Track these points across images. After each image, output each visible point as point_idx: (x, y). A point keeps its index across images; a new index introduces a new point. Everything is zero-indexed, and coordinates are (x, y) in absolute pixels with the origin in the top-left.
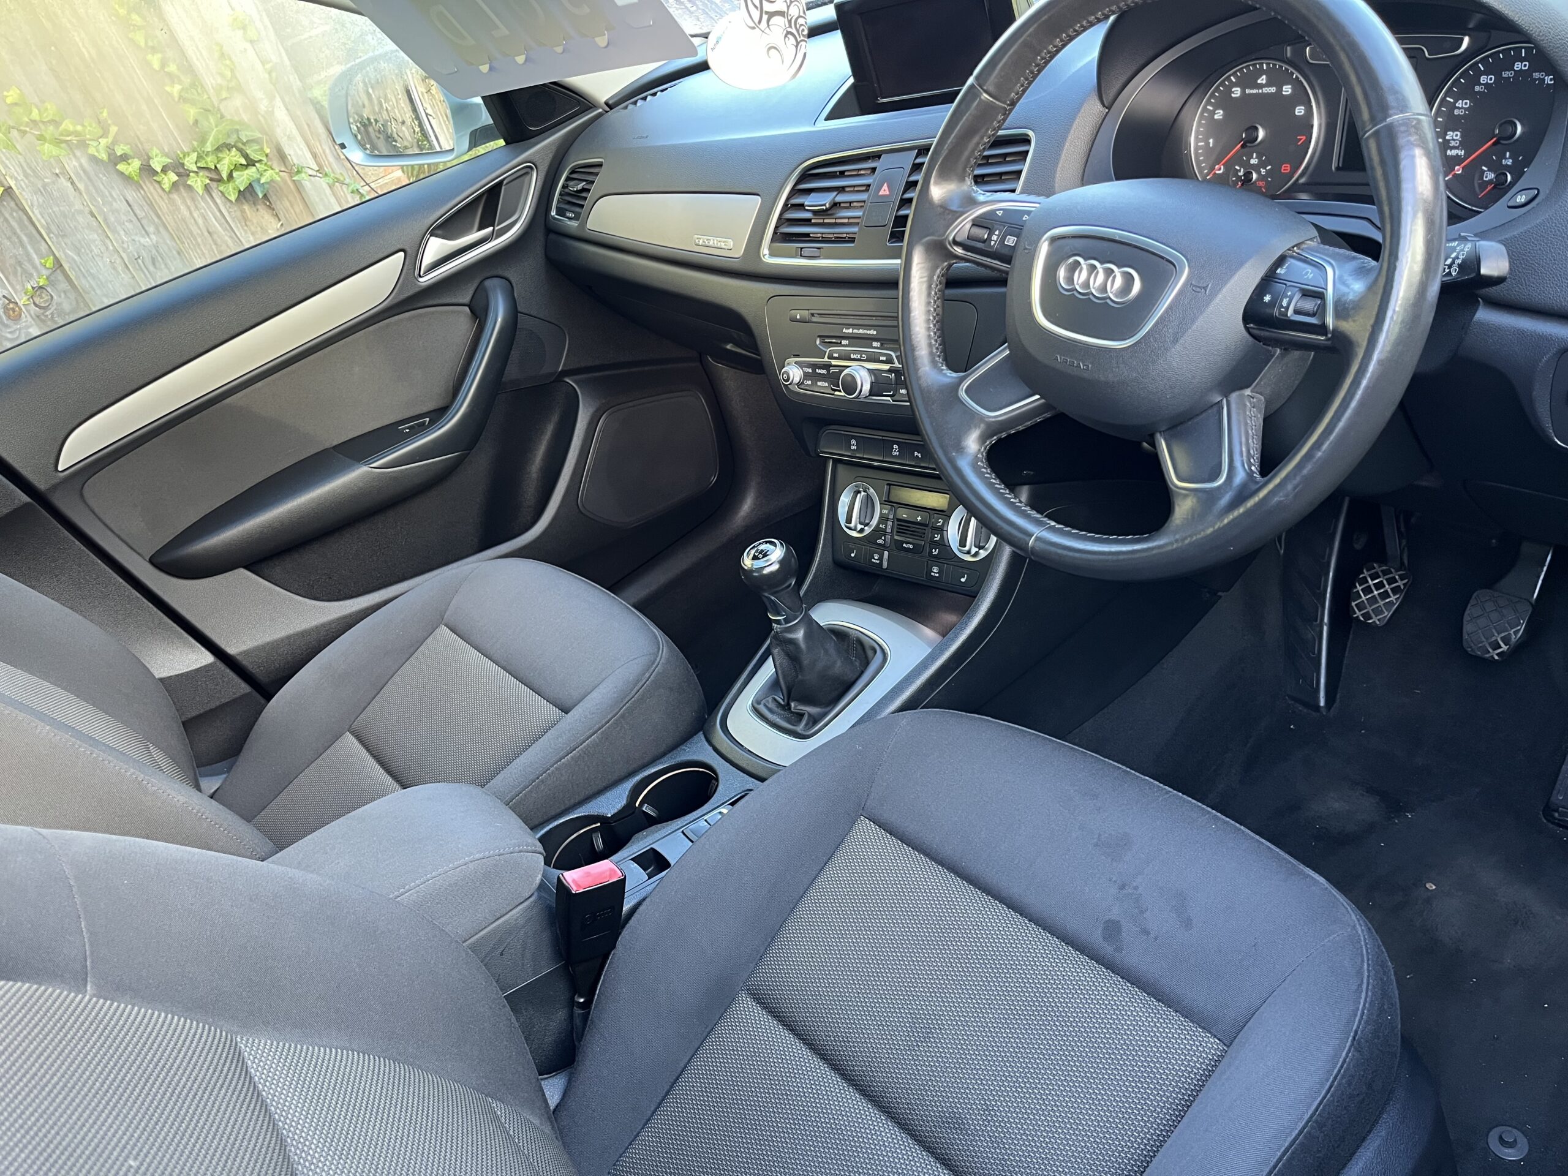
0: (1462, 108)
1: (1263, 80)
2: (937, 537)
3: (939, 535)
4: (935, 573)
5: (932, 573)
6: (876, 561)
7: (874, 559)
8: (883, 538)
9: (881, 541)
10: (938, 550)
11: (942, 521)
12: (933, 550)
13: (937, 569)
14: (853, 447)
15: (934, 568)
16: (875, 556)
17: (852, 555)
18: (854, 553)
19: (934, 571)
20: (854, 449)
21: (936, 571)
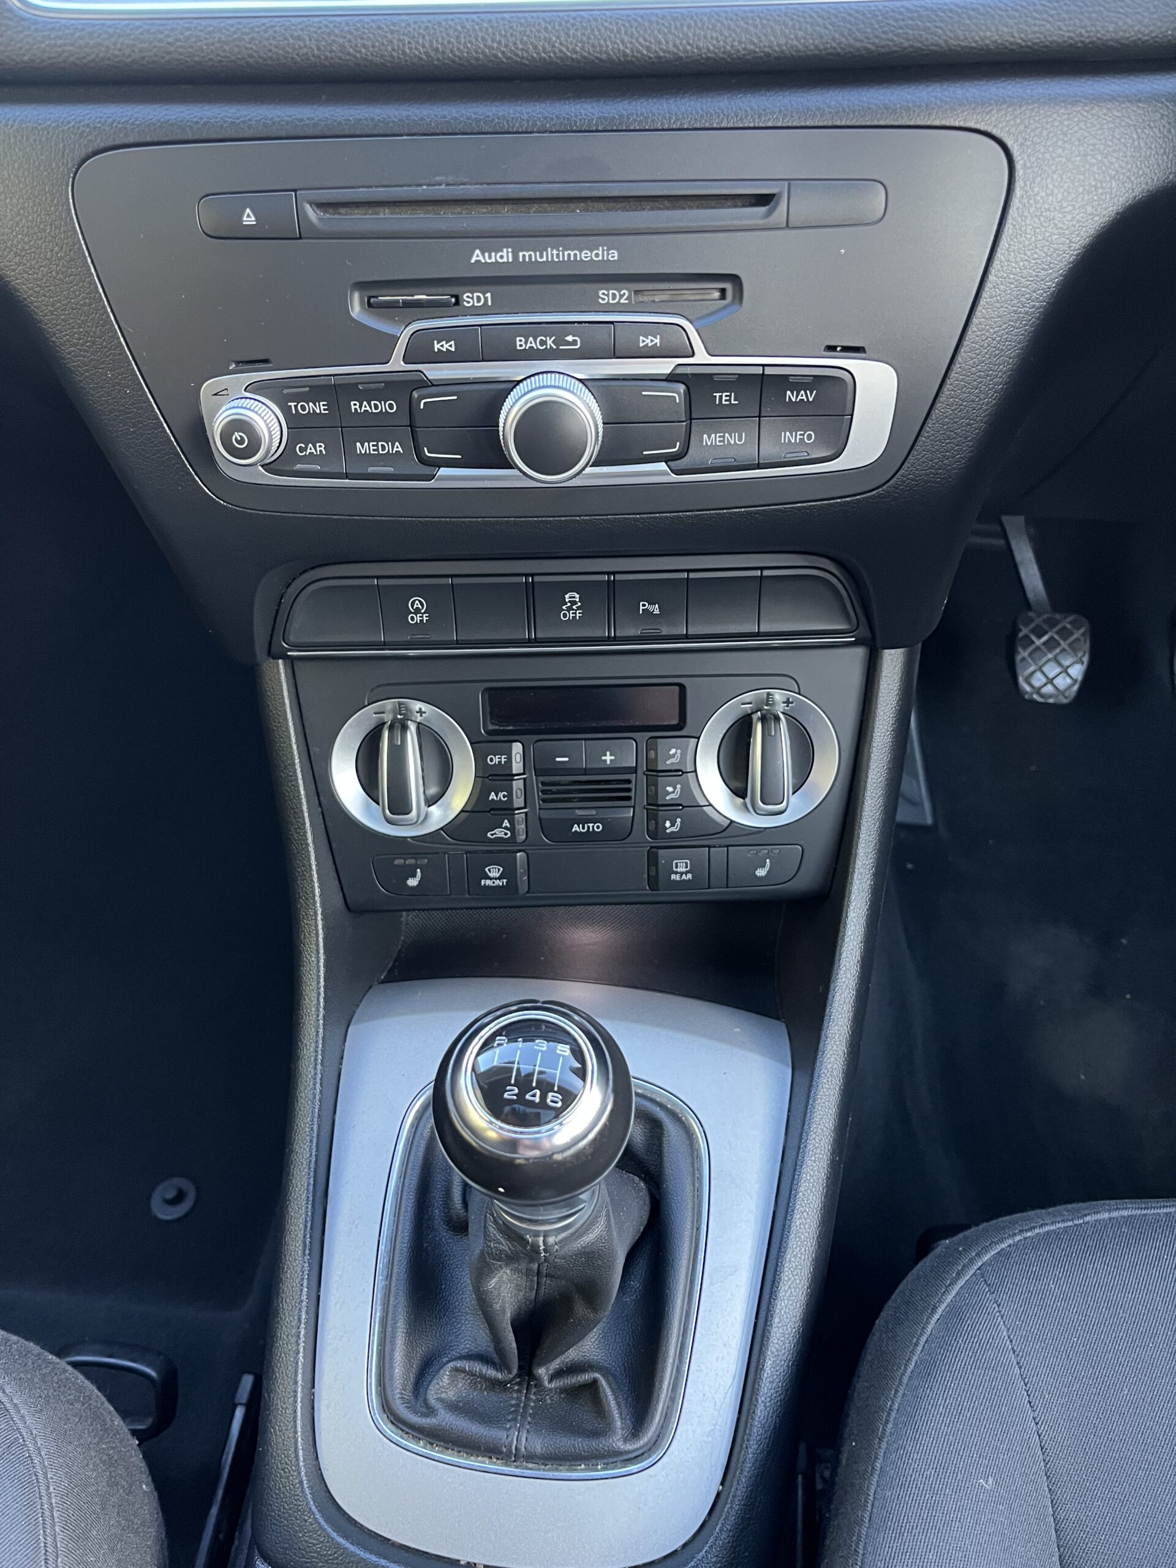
2: (673, 792)
3: (679, 786)
4: (682, 874)
5: (673, 877)
6: (498, 882)
7: (491, 879)
8: (506, 823)
9: (499, 833)
10: (679, 820)
11: (679, 751)
12: (668, 824)
13: (686, 863)
14: (418, 618)
15: (677, 864)
16: (489, 870)
17: (412, 882)
18: (414, 876)
19: (679, 870)
20: (422, 621)
21: (684, 870)
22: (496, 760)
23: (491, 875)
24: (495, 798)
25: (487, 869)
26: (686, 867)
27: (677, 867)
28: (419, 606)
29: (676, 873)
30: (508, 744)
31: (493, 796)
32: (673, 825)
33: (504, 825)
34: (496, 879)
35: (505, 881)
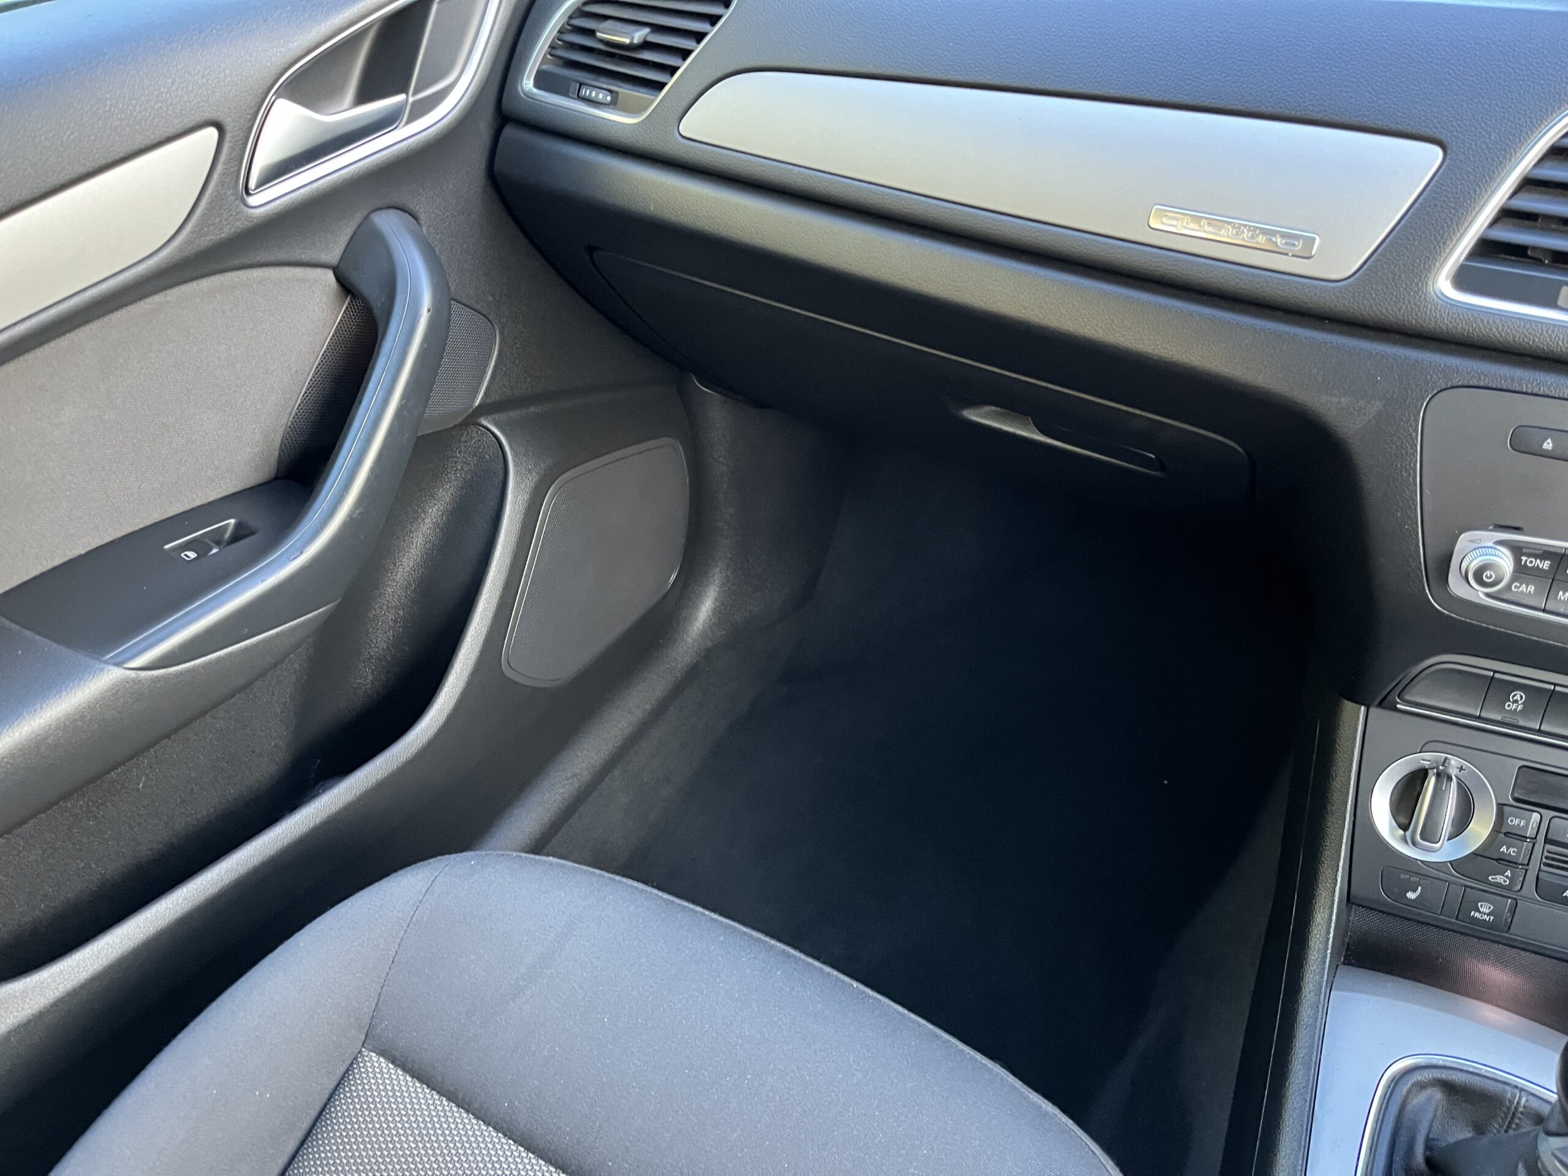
6: (1485, 917)
7: (1480, 912)
8: (1508, 873)
9: (1500, 879)
14: (1514, 706)
16: (1481, 906)
17: (1411, 895)
18: (1415, 891)
20: (1516, 710)
22: (1516, 822)
23: (1481, 910)
24: (1505, 851)
25: (1479, 904)
28: (1519, 699)
30: (1531, 813)
31: (1504, 849)
33: (1506, 874)
34: (1485, 914)
35: (1492, 918)
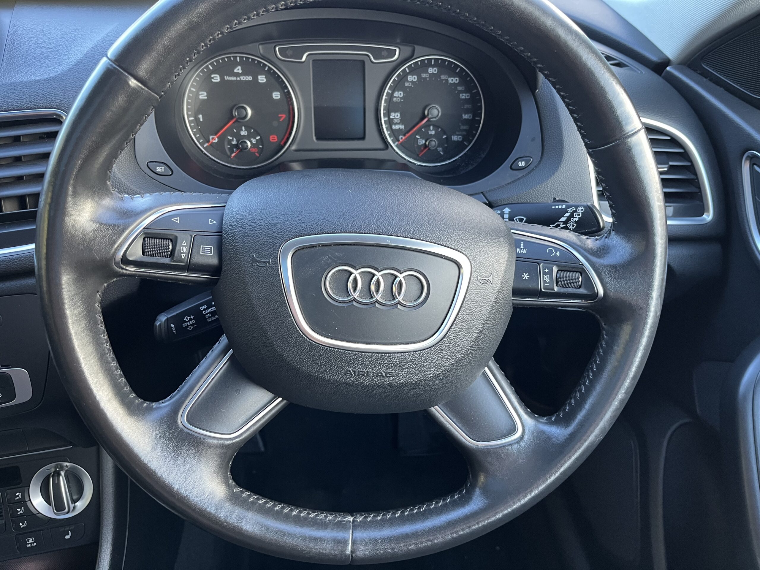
0: (398, 97)
1: (238, 70)
2: (21, 511)
3: (23, 508)
4: (31, 543)
5: (27, 546)
10: (25, 522)
11: (20, 494)
12: (21, 524)
13: (33, 539)
15: (28, 540)
19: (29, 542)
21: (32, 542)
26: (33, 540)
27: (28, 541)
29: (29, 544)
32: (23, 524)
